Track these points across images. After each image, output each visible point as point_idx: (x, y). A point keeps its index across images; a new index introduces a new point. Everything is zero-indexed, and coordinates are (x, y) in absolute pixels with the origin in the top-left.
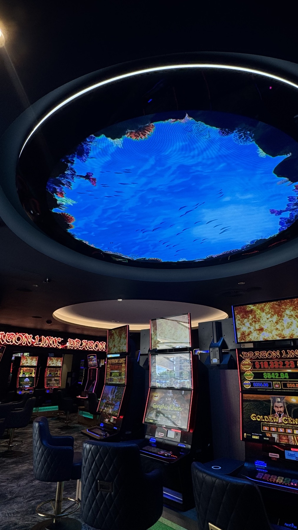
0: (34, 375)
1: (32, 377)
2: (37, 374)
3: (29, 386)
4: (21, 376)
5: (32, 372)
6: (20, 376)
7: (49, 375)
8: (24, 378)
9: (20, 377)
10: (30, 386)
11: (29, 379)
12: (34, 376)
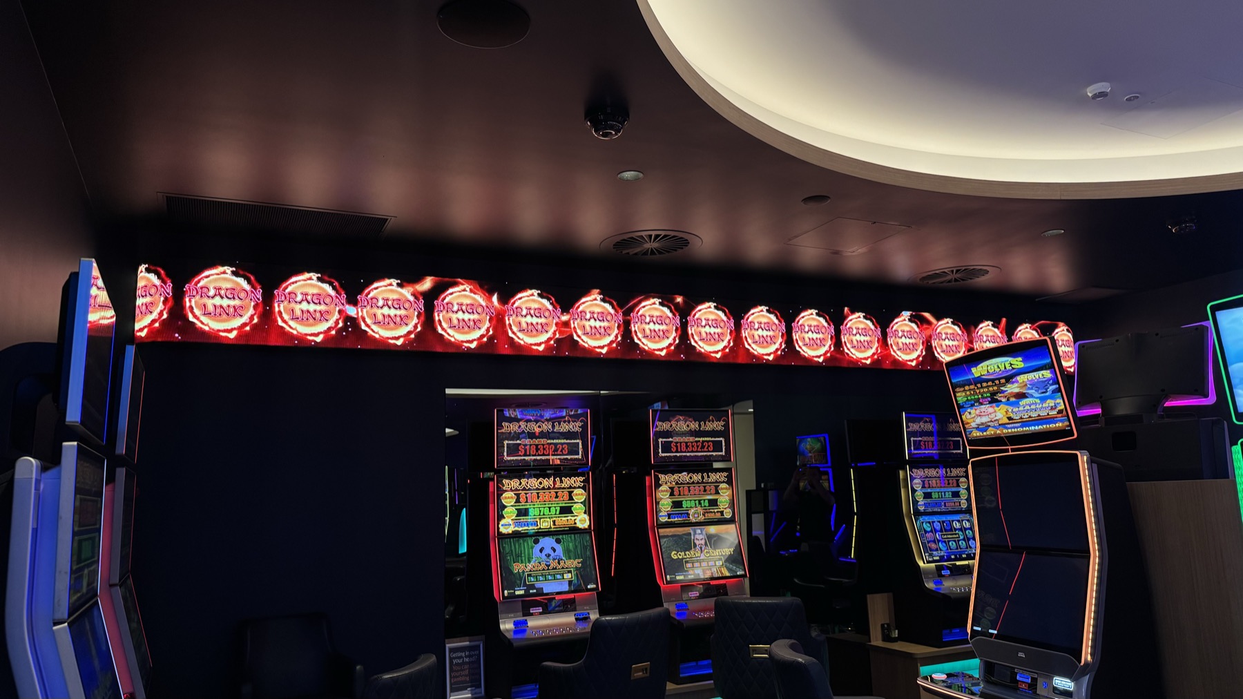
0: (586, 517)
1: (574, 530)
2: (598, 508)
3: (566, 588)
4: (507, 525)
5: (571, 498)
6: (503, 530)
7: (669, 516)
8: (530, 541)
9: (502, 537)
10: (570, 582)
11: (558, 541)
12: (586, 525)
